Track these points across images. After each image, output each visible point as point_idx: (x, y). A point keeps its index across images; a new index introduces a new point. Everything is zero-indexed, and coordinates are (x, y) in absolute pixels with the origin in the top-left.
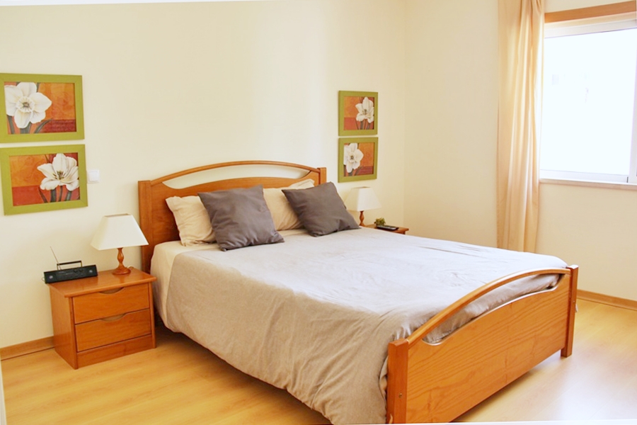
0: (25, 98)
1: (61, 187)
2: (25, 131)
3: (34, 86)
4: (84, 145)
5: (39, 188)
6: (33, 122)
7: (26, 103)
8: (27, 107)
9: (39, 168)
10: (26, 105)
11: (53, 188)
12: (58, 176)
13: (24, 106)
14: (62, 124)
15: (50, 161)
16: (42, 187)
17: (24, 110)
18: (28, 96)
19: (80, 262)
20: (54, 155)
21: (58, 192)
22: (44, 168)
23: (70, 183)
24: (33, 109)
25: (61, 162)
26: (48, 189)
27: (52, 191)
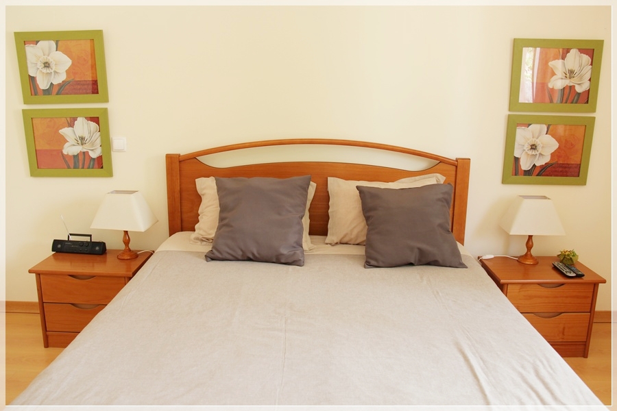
0: (45, 57)
1: (84, 153)
2: (47, 92)
3: (53, 44)
4: (106, 109)
5: (62, 152)
6: (55, 83)
7: (47, 63)
8: (48, 67)
9: (61, 131)
10: (47, 65)
11: (76, 154)
12: (80, 142)
13: (45, 66)
14: (84, 85)
15: (71, 125)
16: (65, 152)
17: (45, 71)
18: (48, 56)
19: (90, 236)
20: (75, 119)
21: (81, 158)
22: (66, 131)
23: (92, 150)
24: (53, 70)
25: (83, 127)
26: (70, 154)
27: (74, 156)
